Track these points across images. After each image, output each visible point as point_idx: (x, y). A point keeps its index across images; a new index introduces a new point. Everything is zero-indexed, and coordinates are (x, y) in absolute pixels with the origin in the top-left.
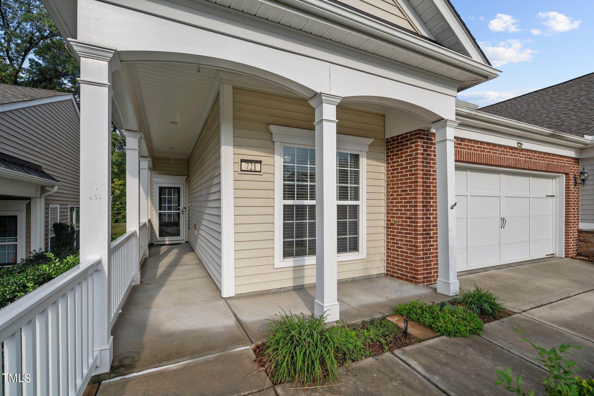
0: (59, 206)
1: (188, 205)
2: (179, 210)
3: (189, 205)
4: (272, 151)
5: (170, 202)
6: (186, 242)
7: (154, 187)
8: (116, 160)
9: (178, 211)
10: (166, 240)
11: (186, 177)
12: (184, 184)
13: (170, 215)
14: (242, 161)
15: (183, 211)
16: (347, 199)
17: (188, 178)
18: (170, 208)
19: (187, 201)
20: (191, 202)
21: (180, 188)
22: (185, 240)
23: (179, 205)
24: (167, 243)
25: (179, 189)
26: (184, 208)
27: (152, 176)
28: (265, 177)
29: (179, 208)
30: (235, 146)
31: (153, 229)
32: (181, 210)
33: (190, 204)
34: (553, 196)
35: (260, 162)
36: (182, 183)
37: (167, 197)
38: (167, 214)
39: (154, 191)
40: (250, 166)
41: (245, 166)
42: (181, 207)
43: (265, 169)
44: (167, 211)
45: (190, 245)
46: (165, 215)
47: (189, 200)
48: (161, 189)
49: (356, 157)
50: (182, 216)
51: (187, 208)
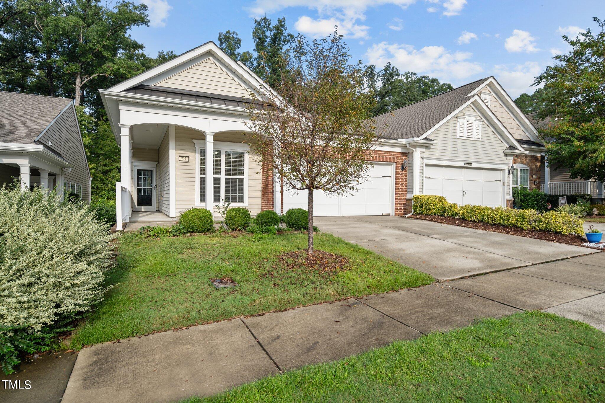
1: (158, 183)
2: (152, 186)
4: (194, 151)
5: (145, 180)
6: (157, 210)
7: (134, 169)
8: (89, 143)
9: (151, 188)
10: (142, 208)
11: (157, 162)
13: (145, 190)
14: (179, 156)
15: (154, 188)
16: (230, 175)
17: (158, 163)
18: (145, 185)
19: (158, 180)
20: (160, 180)
23: (152, 183)
24: (143, 210)
25: (151, 171)
26: (155, 185)
27: (132, 161)
28: (191, 164)
30: (176, 149)
31: (133, 200)
34: (390, 177)
35: (188, 157)
36: (154, 167)
37: (143, 177)
38: (143, 189)
39: (134, 172)
40: (183, 159)
41: (181, 159)
42: (153, 185)
43: (191, 160)
44: (143, 187)
45: (159, 211)
46: (141, 190)
48: (138, 170)
49: (243, 154)
50: (153, 191)
51: (158, 186)
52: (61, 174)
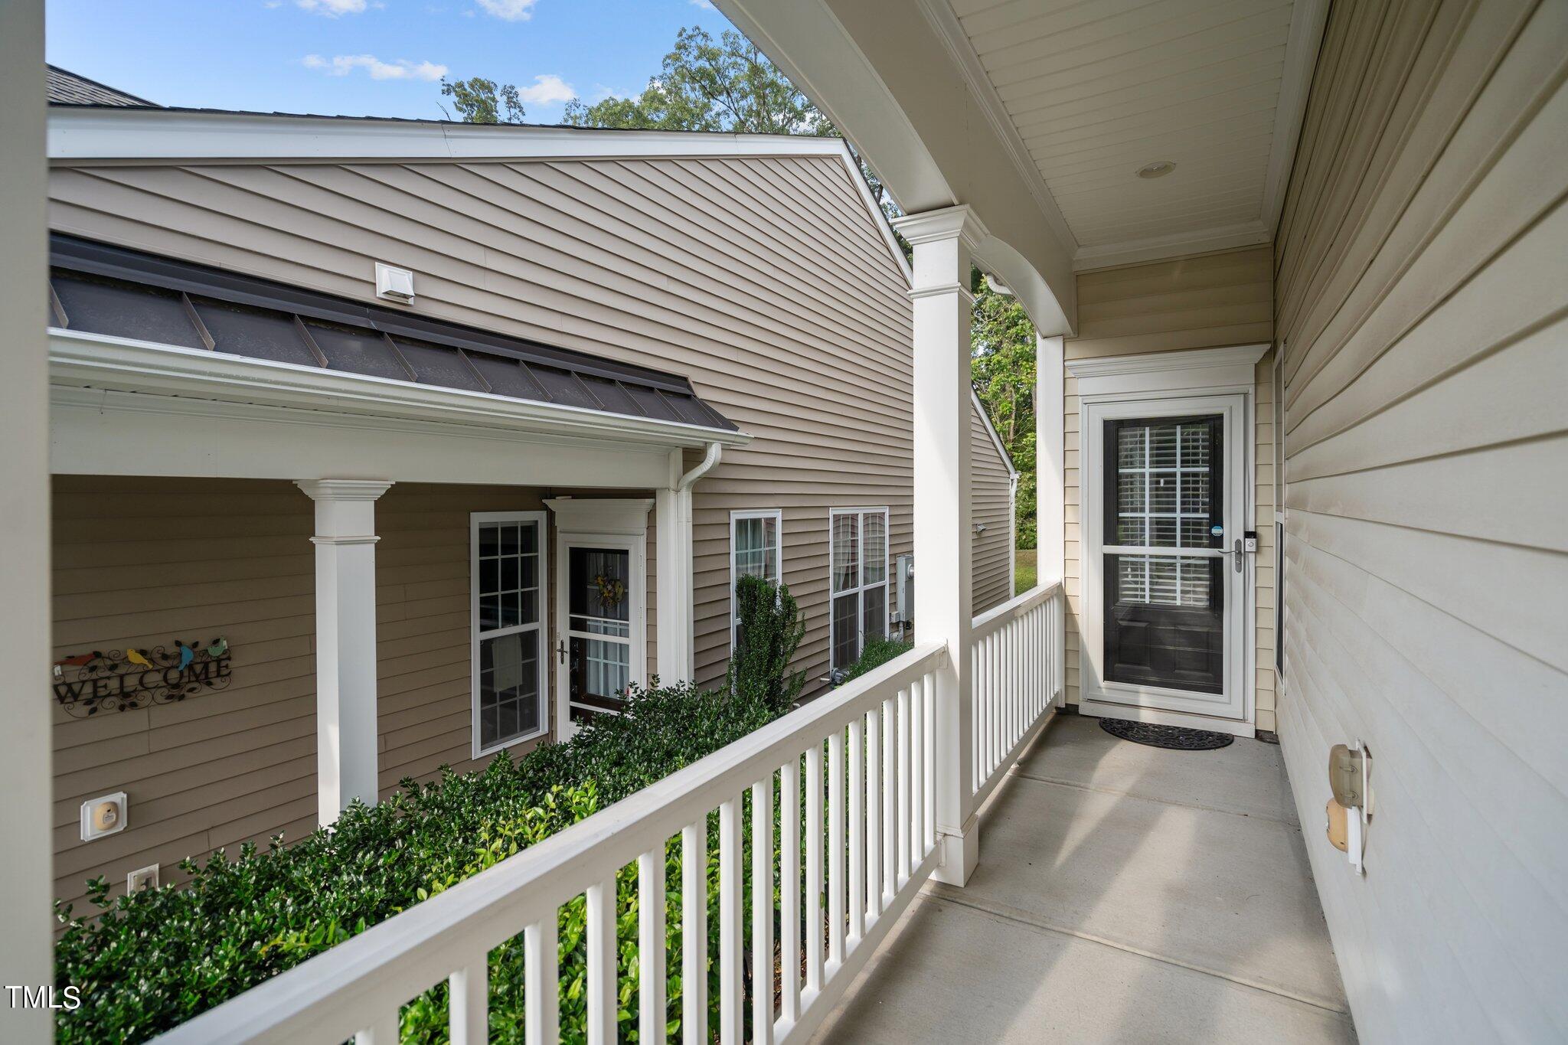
0: (778, 515)
1: (1272, 517)
2: (1217, 542)
3: (1281, 518)
5: (1163, 497)
6: (1259, 735)
7: (1079, 424)
9: (1214, 553)
10: (1148, 703)
11: (1257, 352)
12: (1246, 395)
13: (1163, 574)
15: (1240, 553)
17: (1272, 353)
18: (1163, 534)
19: (1268, 496)
20: (1297, 503)
21: (1220, 417)
22: (1251, 717)
23: (1217, 519)
24: (1151, 720)
25: (1214, 424)
26: (1248, 535)
27: (1072, 367)
29: (1216, 531)
31: (1077, 633)
32: (1228, 545)
33: (1287, 512)
36: (1234, 389)
37: (1147, 471)
38: (1147, 560)
39: (1077, 442)
42: (1232, 530)
44: (1147, 551)
45: (1280, 753)
46: (1137, 567)
47: (1279, 485)
48: (1114, 430)
50: (1233, 581)
51: (1269, 537)
52: (672, 484)
